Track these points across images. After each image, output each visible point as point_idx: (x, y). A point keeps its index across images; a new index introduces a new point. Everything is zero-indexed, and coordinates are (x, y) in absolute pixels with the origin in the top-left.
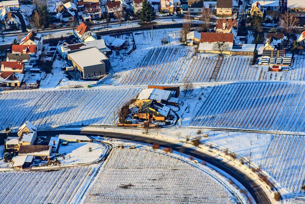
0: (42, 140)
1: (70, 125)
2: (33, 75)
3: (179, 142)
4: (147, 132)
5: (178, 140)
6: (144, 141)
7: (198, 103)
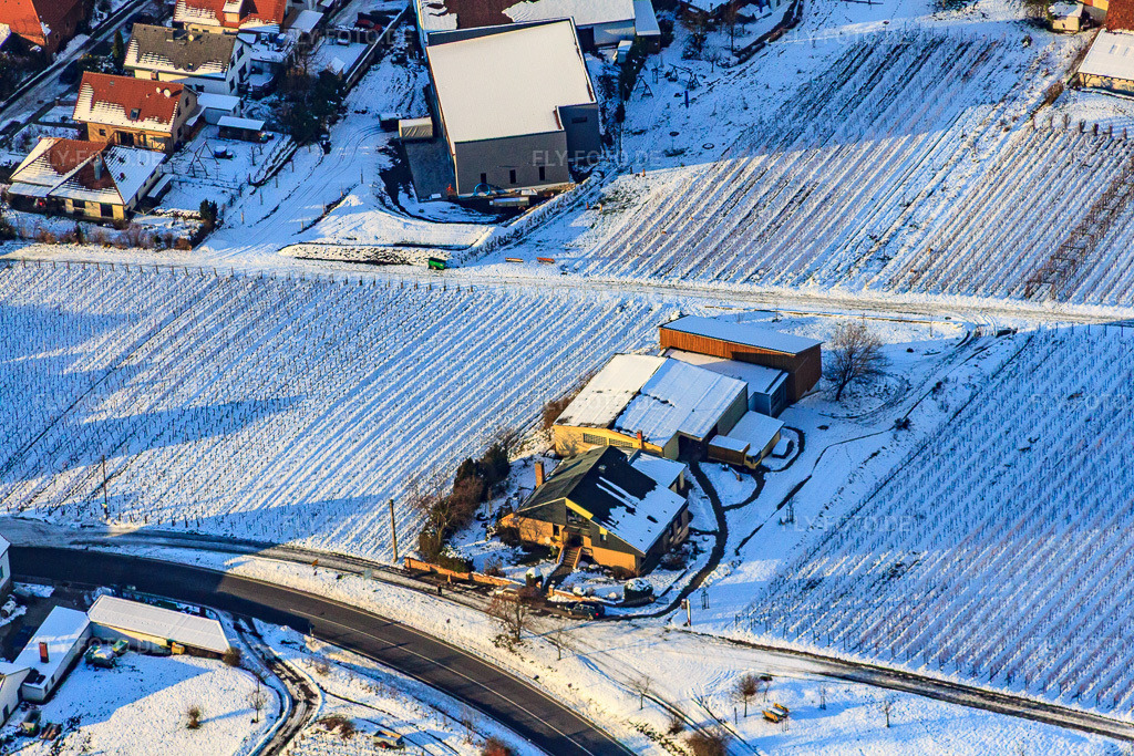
0: (22, 611)
1: (193, 528)
2: (223, 155)
3: (634, 731)
4: (518, 639)
5: (634, 720)
6: (477, 696)
7: (875, 455)
